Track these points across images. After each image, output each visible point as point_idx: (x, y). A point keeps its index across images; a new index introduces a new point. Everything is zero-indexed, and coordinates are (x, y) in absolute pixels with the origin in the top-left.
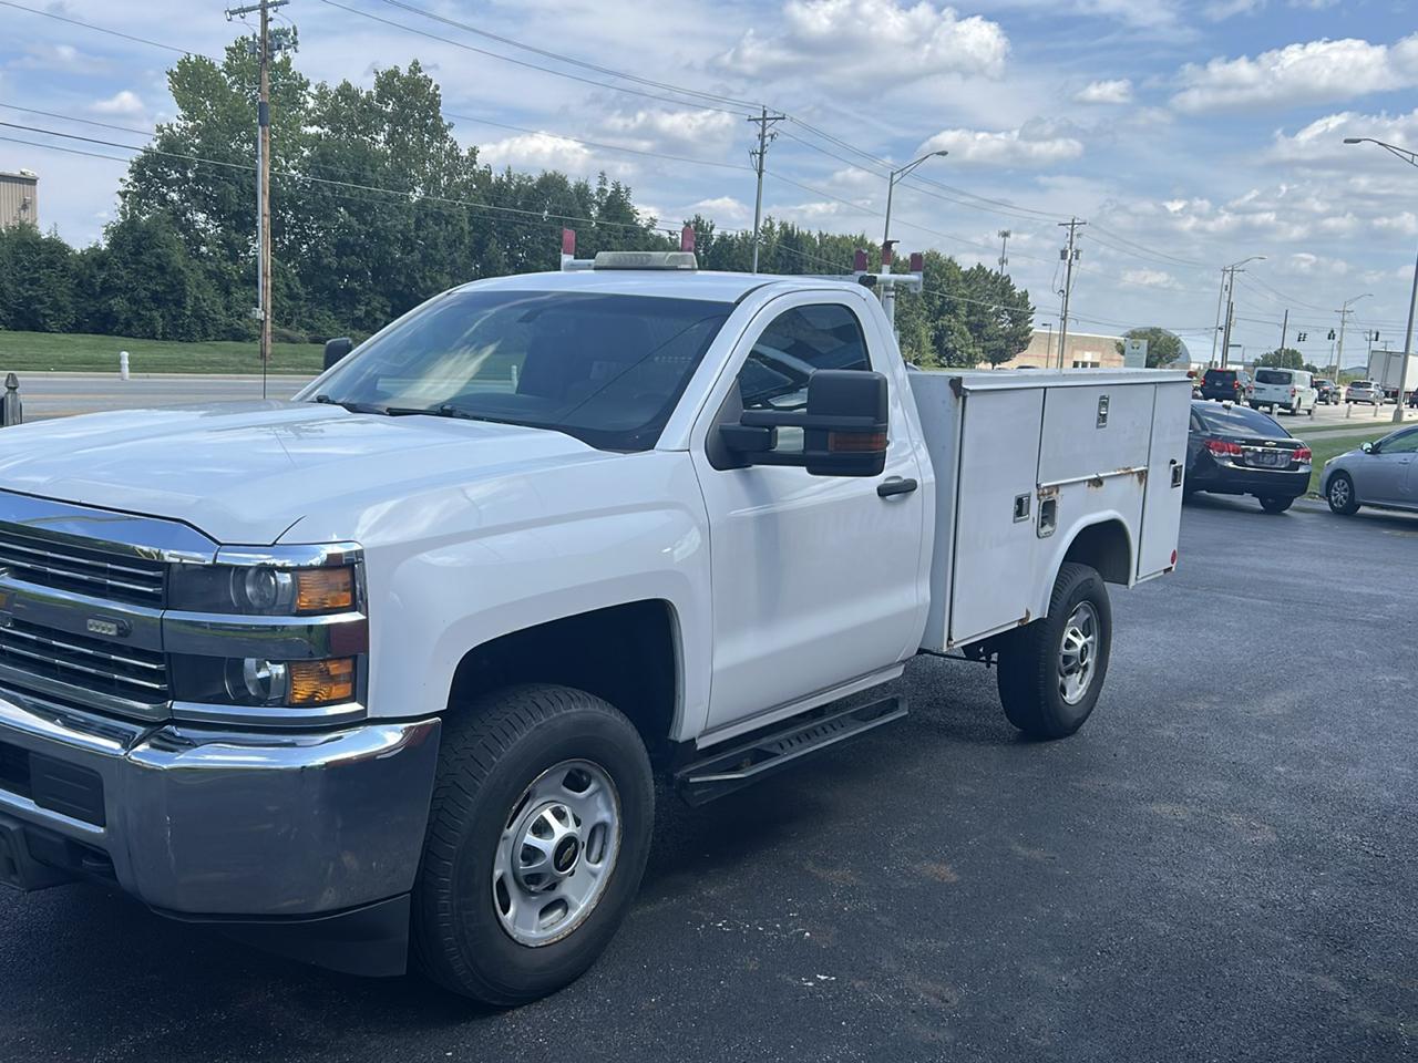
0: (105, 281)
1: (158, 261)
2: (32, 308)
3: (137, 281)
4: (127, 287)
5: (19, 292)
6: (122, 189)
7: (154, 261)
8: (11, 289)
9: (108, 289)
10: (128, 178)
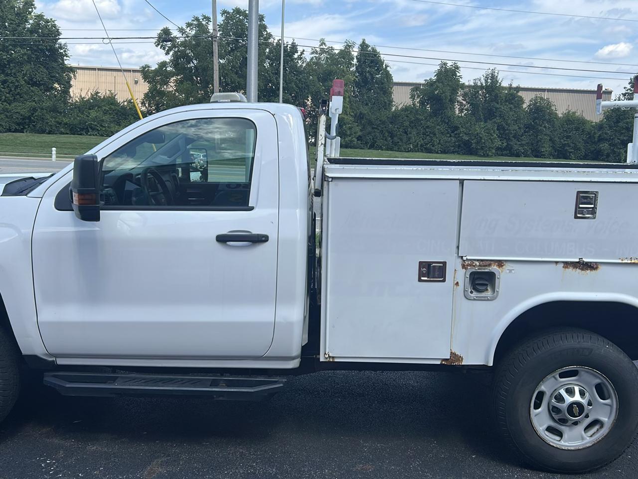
0: (600, 136)
1: (627, 125)
2: (565, 149)
3: (616, 135)
4: (610, 138)
5: (561, 142)
6: (624, 92)
7: (624, 125)
8: (558, 141)
9: (601, 140)
10: (629, 87)
